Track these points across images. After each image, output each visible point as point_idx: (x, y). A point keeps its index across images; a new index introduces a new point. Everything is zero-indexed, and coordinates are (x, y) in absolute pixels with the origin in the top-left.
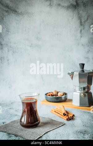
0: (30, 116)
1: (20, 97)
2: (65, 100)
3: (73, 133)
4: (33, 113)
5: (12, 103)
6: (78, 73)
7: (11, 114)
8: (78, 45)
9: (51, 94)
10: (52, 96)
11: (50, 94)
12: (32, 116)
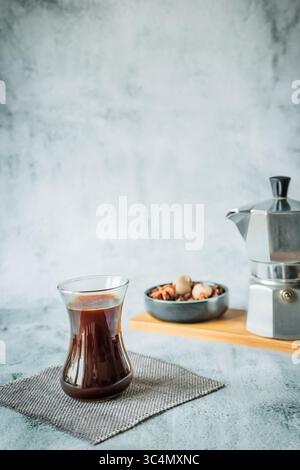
0: (98, 359)
1: (63, 294)
2: (221, 314)
3: (252, 410)
4: (108, 349)
5: (46, 309)
6: (265, 213)
7: (42, 348)
8: (268, 107)
9: (168, 293)
10: (172, 298)
11: (164, 293)
12: (103, 360)
